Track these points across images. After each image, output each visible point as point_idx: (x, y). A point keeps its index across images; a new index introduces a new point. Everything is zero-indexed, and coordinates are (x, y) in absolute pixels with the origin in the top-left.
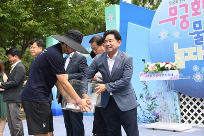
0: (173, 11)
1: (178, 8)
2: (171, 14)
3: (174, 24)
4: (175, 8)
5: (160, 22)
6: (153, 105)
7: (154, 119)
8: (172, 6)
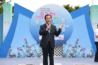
0: (42, 14)
1: (44, 13)
2: (41, 15)
3: (42, 19)
4: (43, 13)
5: (36, 17)
6: (29, 50)
7: (29, 55)
8: (42, 12)
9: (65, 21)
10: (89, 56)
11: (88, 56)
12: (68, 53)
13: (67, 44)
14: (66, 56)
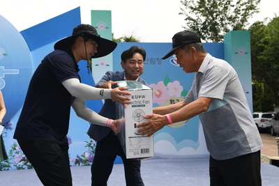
9: (5, 55)
10: (81, 160)
11: (77, 162)
12: (17, 155)
13: (12, 126)
14: (9, 166)
